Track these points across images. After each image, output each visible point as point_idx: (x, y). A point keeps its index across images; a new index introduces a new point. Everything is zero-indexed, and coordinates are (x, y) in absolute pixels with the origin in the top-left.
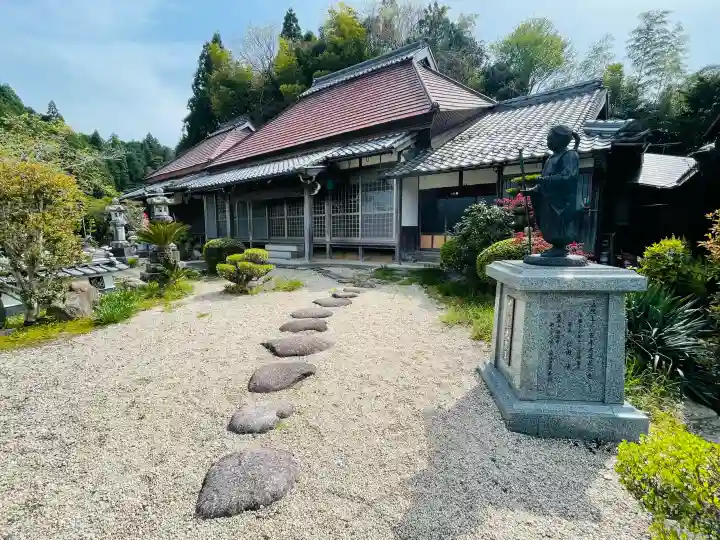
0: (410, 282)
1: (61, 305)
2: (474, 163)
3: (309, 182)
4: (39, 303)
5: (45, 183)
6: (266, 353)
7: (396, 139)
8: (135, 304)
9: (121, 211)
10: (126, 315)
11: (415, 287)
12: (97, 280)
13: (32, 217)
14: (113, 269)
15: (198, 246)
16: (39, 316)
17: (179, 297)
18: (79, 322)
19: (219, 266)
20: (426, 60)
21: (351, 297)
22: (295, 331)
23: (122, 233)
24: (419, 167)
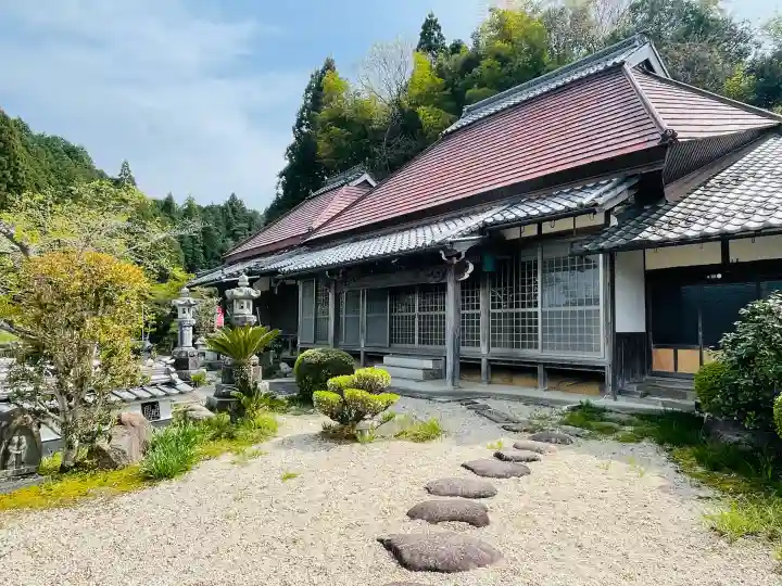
0: (637, 438)
1: (106, 446)
2: (752, 225)
3: (455, 261)
4: (81, 441)
5: (108, 277)
6: (385, 556)
7: (603, 190)
8: (197, 449)
9: (192, 305)
10: (184, 466)
11: (648, 448)
12: (150, 407)
13: (88, 323)
14: (174, 391)
15: (286, 354)
16: (78, 460)
17: (256, 441)
18: (124, 473)
19: (317, 394)
20: (647, 62)
21: (528, 460)
22: (433, 520)
23: (188, 334)
24: (644, 234)
